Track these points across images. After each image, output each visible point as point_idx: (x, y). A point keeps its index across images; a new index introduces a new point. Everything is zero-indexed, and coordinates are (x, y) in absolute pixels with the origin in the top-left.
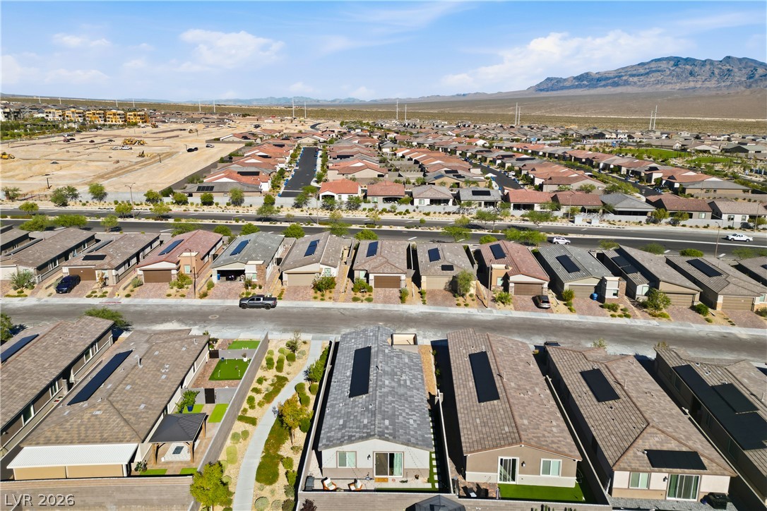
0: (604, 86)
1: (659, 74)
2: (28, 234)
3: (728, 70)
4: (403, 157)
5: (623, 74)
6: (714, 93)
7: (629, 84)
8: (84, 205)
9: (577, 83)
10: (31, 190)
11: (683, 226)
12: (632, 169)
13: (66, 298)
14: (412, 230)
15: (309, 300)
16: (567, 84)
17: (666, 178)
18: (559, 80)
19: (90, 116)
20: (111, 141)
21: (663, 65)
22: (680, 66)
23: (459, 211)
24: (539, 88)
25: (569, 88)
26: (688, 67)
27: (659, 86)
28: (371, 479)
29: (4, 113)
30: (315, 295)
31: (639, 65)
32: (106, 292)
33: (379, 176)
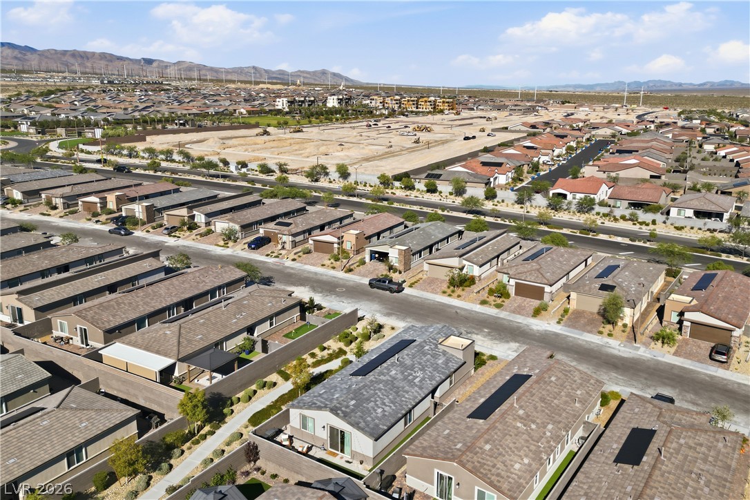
2: (261, 200)
4: (724, 157)
8: (331, 182)
10: (302, 166)
13: (252, 254)
14: (637, 243)
15: (436, 293)
19: (405, 102)
20: (406, 127)
23: (730, 230)
28: (325, 450)
29: (338, 99)
30: (446, 290)
32: (281, 254)
33: (652, 177)
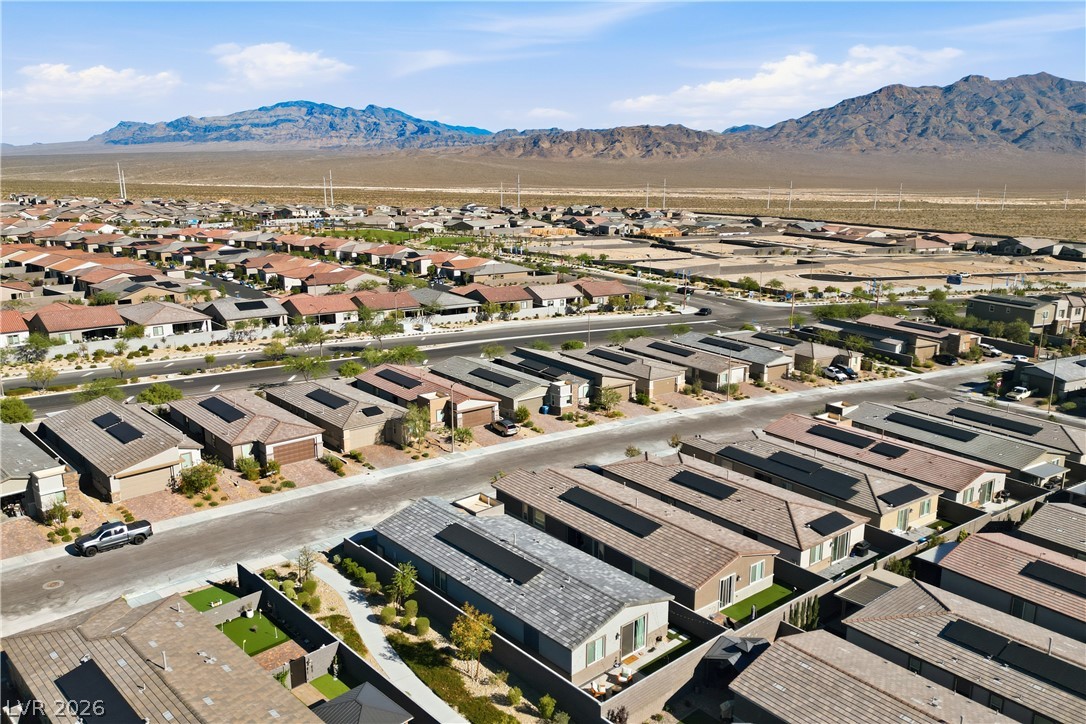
0: (218, 139)
1: (291, 124)
3: (375, 123)
5: (241, 122)
6: (365, 154)
7: (253, 138)
9: (173, 133)
11: (515, 319)
12: (387, 256)
14: (195, 376)
16: (156, 133)
17: (440, 266)
18: (143, 127)
21: (294, 112)
22: (316, 115)
24: (110, 138)
25: (162, 140)
26: (325, 116)
27: (294, 142)
31: (260, 109)
